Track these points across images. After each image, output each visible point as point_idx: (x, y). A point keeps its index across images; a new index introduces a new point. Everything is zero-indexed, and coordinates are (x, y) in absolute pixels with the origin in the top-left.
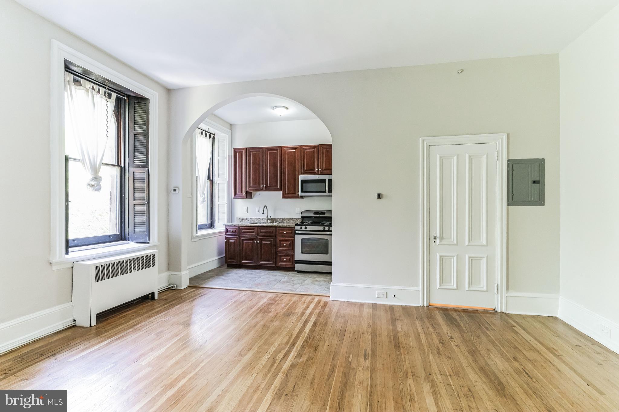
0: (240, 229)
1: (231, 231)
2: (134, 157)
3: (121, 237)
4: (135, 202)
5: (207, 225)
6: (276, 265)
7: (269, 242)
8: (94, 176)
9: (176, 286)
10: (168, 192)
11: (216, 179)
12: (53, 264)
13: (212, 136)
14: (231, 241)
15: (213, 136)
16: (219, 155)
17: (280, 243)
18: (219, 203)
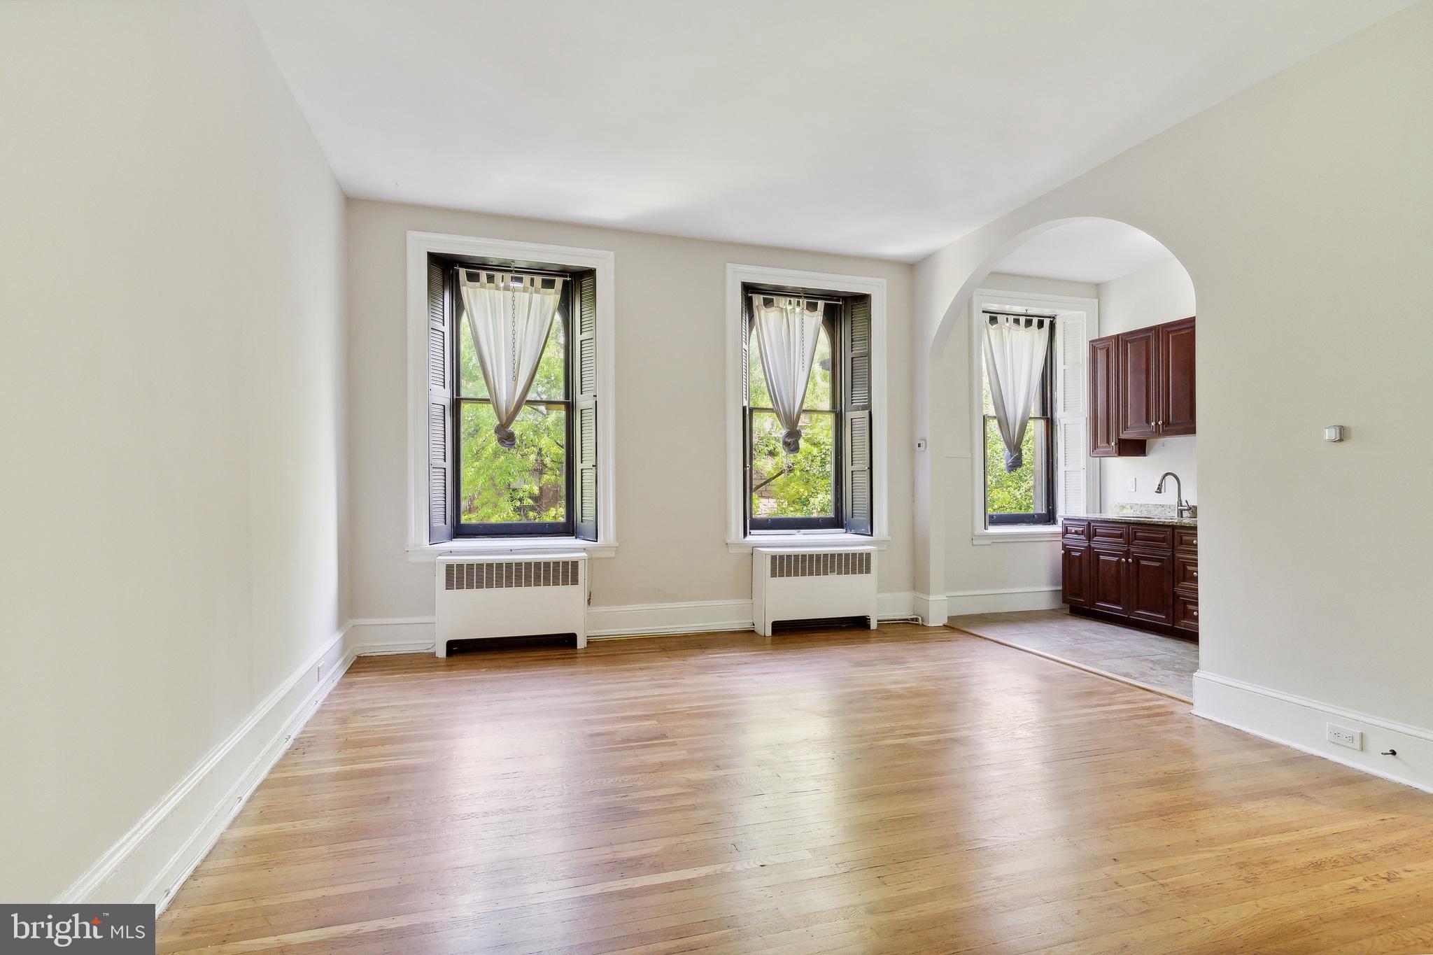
0: (1090, 529)
1: (1073, 531)
2: (852, 394)
3: (837, 522)
4: (855, 468)
5: (1034, 516)
6: (1173, 624)
7: (1157, 564)
8: (788, 430)
9: (920, 618)
10: (912, 450)
11: (1060, 415)
12: (729, 545)
13: (1047, 322)
14: (1073, 554)
15: (1051, 322)
16: (1066, 361)
17: (1185, 569)
18: (1067, 468)
